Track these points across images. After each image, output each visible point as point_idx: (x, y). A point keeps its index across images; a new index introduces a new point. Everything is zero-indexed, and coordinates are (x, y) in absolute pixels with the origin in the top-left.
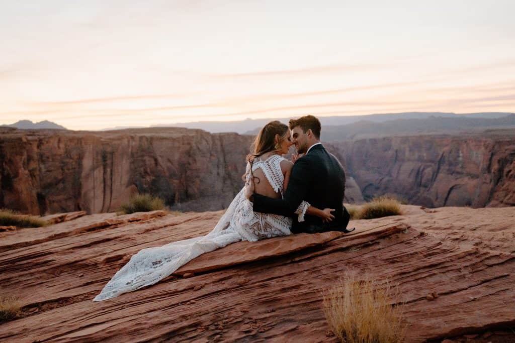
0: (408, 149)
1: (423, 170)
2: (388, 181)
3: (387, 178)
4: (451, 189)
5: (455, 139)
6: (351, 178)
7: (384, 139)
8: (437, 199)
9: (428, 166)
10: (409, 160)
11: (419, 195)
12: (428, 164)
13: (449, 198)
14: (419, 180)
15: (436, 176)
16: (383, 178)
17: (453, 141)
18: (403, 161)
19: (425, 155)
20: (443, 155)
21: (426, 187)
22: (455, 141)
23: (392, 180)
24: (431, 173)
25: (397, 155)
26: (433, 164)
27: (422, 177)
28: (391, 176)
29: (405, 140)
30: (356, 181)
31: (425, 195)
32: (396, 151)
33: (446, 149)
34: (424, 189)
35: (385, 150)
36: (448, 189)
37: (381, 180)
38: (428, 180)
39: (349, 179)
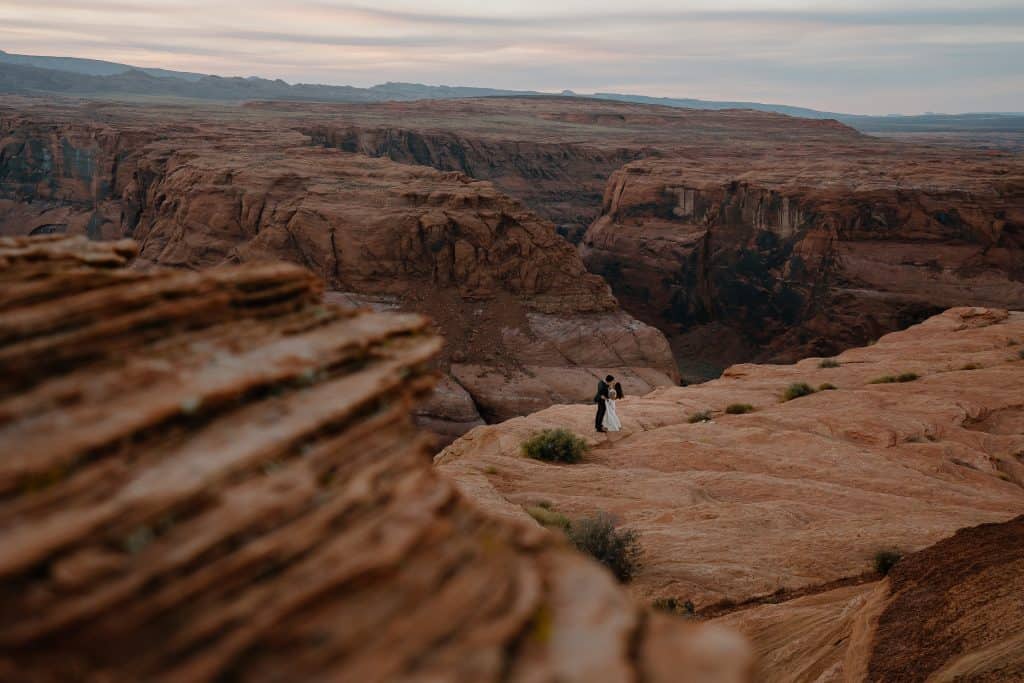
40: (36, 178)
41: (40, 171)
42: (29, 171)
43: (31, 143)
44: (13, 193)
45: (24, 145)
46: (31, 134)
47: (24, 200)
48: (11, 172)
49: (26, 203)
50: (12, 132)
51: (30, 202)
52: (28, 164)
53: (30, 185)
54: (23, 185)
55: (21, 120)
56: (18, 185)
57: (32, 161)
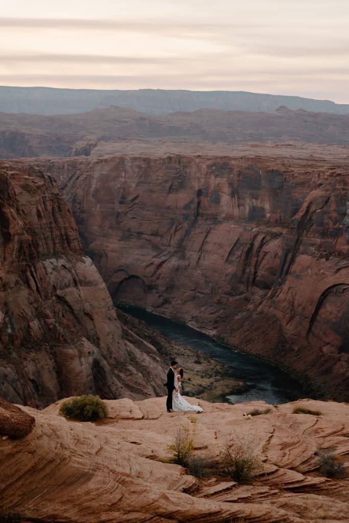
0: (227, 189)
1: (262, 244)
2: (177, 269)
3: (174, 262)
4: (325, 294)
5: (338, 171)
6: (88, 260)
7: (170, 158)
8: (291, 319)
9: (275, 236)
10: (229, 217)
11: (250, 306)
12: (275, 230)
13: (318, 318)
14: (250, 270)
15: (292, 261)
16: (163, 262)
17: (331, 175)
18: (215, 219)
19: (267, 206)
20: (308, 207)
21: (267, 287)
22: (339, 175)
23: (186, 268)
24: (280, 253)
25: (199, 203)
26: (285, 231)
27: (257, 265)
28: (183, 257)
29: (221, 166)
30: (100, 269)
31: (264, 307)
32: (199, 193)
33: (317, 193)
34: (261, 292)
35: (171, 190)
36: (318, 295)
37: (160, 265)
38: (272, 271)
39: (84, 262)
40: (337, 233)
41: (341, 226)
42: (331, 226)
43: (336, 196)
44: (312, 249)
45: (329, 198)
46: (337, 187)
47: (321, 257)
48: (314, 227)
49: (324, 260)
50: (321, 184)
51: (327, 259)
52: (330, 218)
53: (330, 240)
54: (323, 240)
55: (330, 171)
56: (318, 241)
57: (334, 215)
